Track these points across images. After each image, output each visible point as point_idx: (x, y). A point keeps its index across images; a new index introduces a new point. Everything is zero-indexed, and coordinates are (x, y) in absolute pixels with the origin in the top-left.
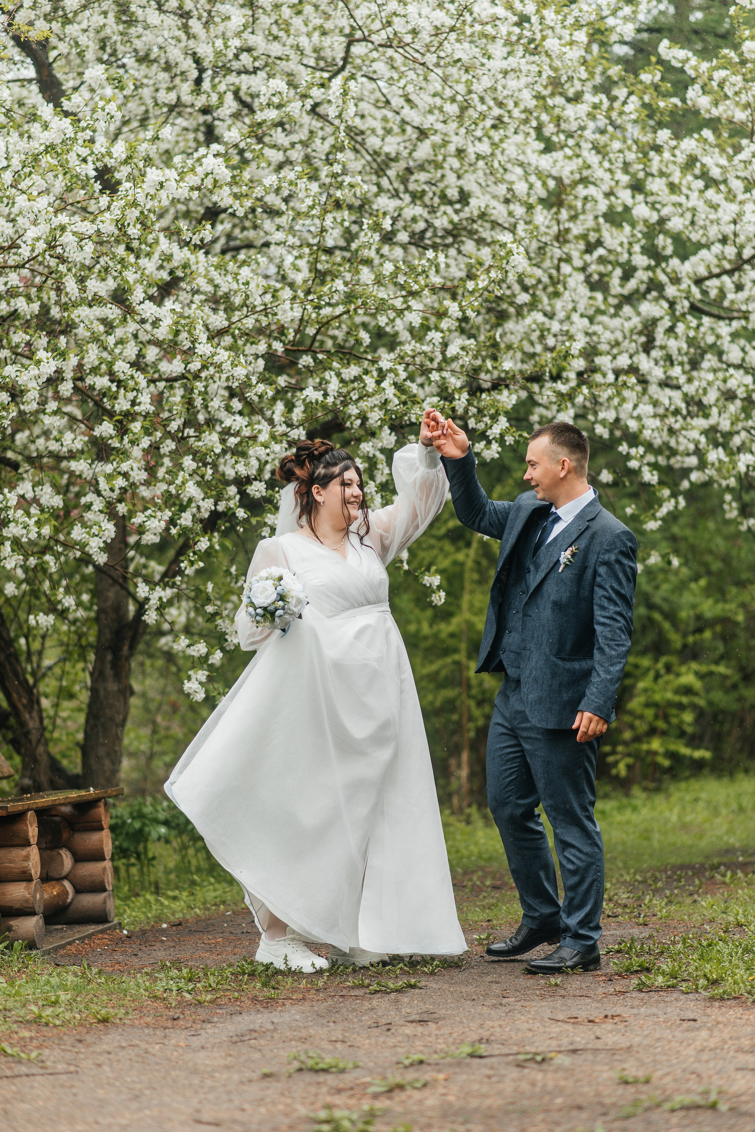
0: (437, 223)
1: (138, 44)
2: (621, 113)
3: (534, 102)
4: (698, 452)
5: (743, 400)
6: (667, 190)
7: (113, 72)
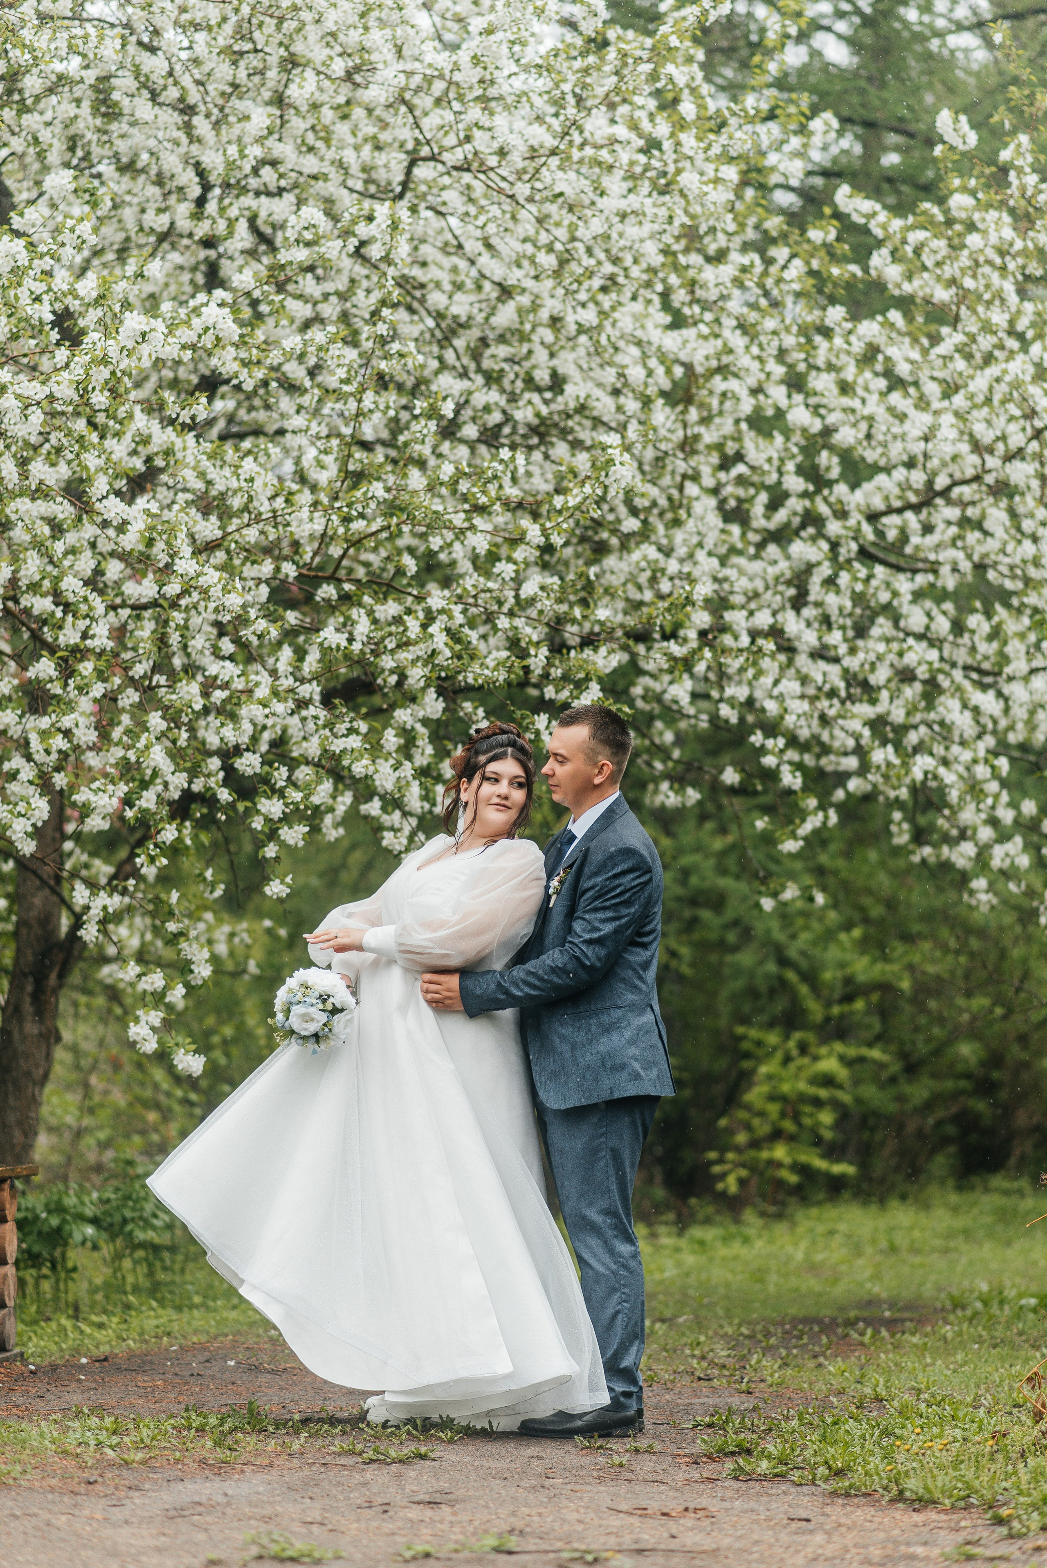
0: (518, 415)
1: (122, 146)
2: (779, 281)
3: (661, 259)
4: (860, 751)
5: (925, 682)
6: (835, 390)
7: (84, 182)
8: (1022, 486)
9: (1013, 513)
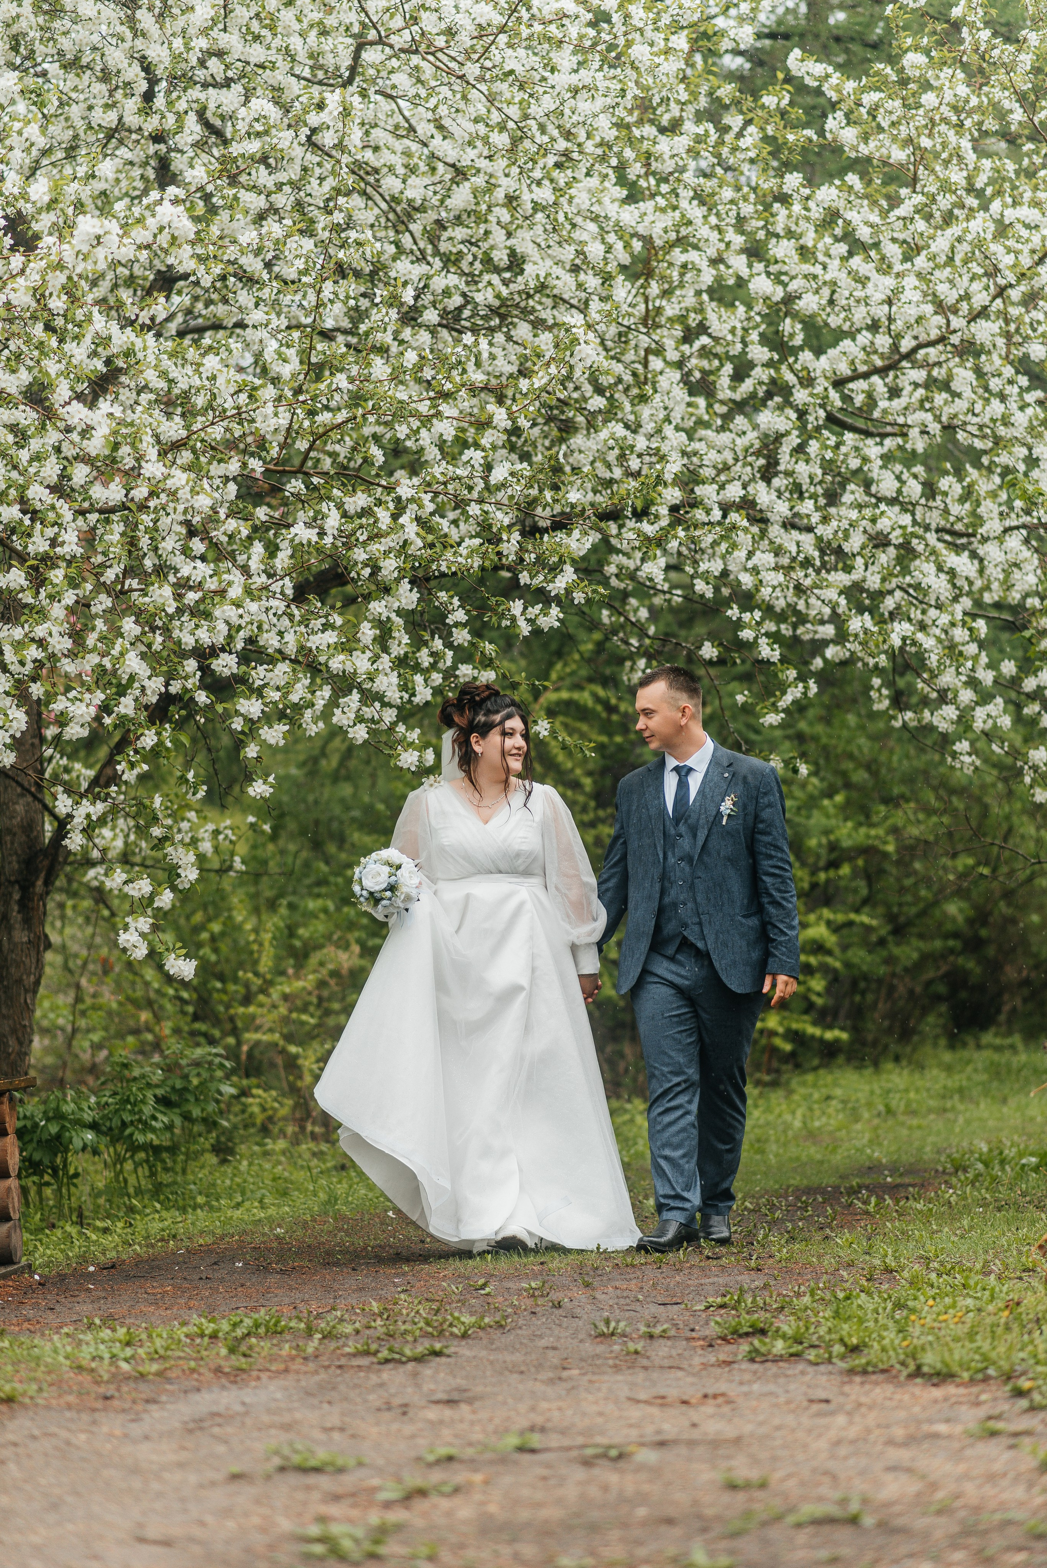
0: (479, 298)
1: (65, 43)
2: (734, 149)
3: (614, 132)
4: (836, 619)
5: (899, 547)
6: (796, 257)
7: (31, 82)
8: (988, 345)
9: (979, 372)
